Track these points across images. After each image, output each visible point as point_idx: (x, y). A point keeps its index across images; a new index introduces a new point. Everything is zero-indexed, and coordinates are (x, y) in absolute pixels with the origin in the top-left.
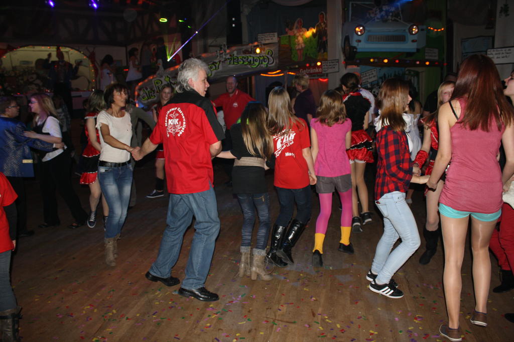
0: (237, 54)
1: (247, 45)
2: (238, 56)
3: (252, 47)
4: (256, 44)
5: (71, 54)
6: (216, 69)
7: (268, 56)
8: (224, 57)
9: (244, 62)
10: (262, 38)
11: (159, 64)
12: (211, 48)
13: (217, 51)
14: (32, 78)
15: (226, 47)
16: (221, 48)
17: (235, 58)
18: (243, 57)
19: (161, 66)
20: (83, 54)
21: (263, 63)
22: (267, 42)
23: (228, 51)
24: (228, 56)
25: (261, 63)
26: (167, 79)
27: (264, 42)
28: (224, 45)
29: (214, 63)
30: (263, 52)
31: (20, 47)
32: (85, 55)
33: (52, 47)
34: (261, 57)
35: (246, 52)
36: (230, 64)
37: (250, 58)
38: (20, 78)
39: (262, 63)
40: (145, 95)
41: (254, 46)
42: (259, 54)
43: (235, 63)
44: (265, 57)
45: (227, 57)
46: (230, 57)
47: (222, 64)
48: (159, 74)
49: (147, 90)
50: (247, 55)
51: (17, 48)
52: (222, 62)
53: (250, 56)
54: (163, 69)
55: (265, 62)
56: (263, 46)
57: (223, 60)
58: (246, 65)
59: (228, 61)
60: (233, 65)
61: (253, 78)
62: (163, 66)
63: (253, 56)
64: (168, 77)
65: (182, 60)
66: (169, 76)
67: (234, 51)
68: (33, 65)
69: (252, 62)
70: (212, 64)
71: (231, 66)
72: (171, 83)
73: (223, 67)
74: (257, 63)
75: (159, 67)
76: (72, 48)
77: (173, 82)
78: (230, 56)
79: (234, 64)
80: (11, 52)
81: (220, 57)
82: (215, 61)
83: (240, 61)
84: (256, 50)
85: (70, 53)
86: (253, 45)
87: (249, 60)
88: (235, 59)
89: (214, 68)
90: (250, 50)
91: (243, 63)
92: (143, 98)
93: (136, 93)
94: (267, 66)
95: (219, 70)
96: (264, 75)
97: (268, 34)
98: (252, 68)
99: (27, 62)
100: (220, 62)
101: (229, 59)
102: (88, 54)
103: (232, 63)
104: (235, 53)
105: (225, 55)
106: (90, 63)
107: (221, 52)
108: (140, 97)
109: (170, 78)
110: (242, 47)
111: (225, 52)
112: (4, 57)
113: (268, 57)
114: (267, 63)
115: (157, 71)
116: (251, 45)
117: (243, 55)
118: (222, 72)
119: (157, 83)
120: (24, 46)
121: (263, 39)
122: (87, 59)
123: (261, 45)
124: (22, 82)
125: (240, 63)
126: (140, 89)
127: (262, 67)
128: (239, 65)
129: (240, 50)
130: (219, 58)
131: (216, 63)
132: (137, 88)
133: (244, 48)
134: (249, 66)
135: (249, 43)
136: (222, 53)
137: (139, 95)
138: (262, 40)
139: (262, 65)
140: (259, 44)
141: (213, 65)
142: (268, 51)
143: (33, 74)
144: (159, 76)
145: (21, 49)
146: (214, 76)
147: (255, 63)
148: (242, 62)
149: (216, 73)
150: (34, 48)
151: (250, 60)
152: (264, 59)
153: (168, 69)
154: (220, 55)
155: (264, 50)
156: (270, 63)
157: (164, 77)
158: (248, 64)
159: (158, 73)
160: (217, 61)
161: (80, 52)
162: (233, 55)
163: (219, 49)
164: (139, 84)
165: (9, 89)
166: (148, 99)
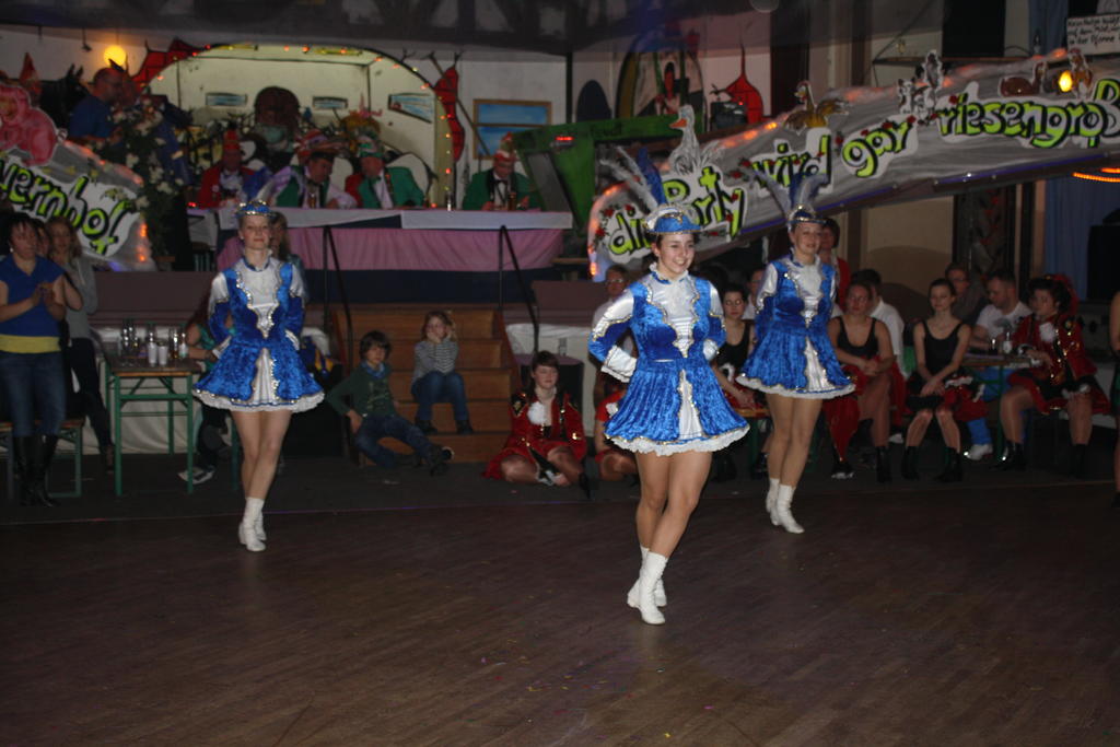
0: (981, 93)
1: (1024, 58)
2: (982, 102)
3: (1043, 69)
4: (1059, 54)
5: (379, 73)
6: (893, 149)
7: (1107, 105)
8: (929, 103)
9: (1004, 124)
10: (1083, 32)
11: (684, 123)
12: (879, 68)
13: (901, 82)
14: (243, 153)
15: (940, 64)
16: (919, 71)
17: (969, 108)
18: (1003, 107)
19: (688, 131)
20: (417, 74)
21: (1083, 130)
22: (1104, 48)
23: (943, 82)
24: (944, 103)
25: (1072, 129)
26: (709, 180)
27: (1089, 48)
28: (932, 59)
29: (887, 127)
30: (1082, 87)
31: (215, 46)
32: (425, 81)
33: (315, 48)
34: (1074, 107)
35: (1015, 86)
36: (949, 130)
37: (1029, 111)
38: (201, 151)
39: (1077, 132)
40: (624, 232)
41: (1051, 65)
42: (1070, 91)
43: (970, 130)
44: (1092, 109)
45: (937, 108)
46: (949, 106)
47: (919, 132)
48: (679, 158)
49: (632, 215)
50: (1021, 99)
51: (205, 49)
52: (921, 122)
53: (1031, 104)
54: (696, 143)
55: (1089, 126)
56: (1085, 64)
57: (923, 116)
58: (1011, 136)
59: (945, 119)
60: (964, 137)
61: (1041, 187)
62: (697, 128)
63: (1046, 102)
64: (711, 171)
65: (767, 111)
66: (716, 169)
67: (968, 81)
68: (249, 108)
69: (1038, 128)
70: (879, 130)
71: (953, 139)
72: (721, 194)
73: (921, 142)
74: (1057, 132)
75: (681, 133)
76: (383, 55)
77: (729, 191)
78: (954, 100)
79: (964, 131)
80: (181, 63)
81: (913, 103)
82: (891, 118)
83: (992, 123)
84: (1056, 79)
85: (373, 69)
86: (1045, 60)
87: (1025, 119)
88: (971, 113)
89: (887, 143)
90: (1032, 80)
91: (1002, 130)
92: (616, 243)
93: (594, 225)
94: (1097, 141)
95: (903, 153)
96: (1088, 177)
97: (1108, 17)
98: (1037, 147)
99: (229, 98)
100: (910, 121)
101: (946, 112)
102: (435, 77)
103: (960, 129)
104: (972, 90)
105: (932, 96)
106: (441, 109)
107: (918, 86)
108: (607, 239)
109: (718, 177)
110: (1000, 69)
111: (934, 85)
112: (161, 78)
113: (1101, 109)
114: (1097, 130)
115: (674, 148)
116: (1036, 60)
117: (1004, 100)
118: (914, 160)
119: (670, 190)
120: (226, 44)
121: (1089, 36)
122: (432, 94)
123: (1079, 61)
124: (206, 164)
125: (989, 128)
126: (607, 213)
127: (1079, 145)
128: (983, 135)
129: (995, 77)
130: (907, 106)
131: (896, 127)
132: (599, 205)
133: (1009, 71)
134: (1025, 143)
135: (1031, 54)
136: (921, 91)
137: (601, 233)
138: (1085, 41)
139: (1076, 140)
140: (1070, 57)
141: (884, 135)
142: (1106, 83)
143: (247, 137)
144: (678, 167)
145: (214, 52)
146: (886, 174)
147: (1050, 129)
148: (997, 125)
149: (891, 164)
150: (256, 48)
151: (1032, 120)
152: (1088, 114)
153: (713, 144)
154: (913, 96)
155: (1089, 83)
156: (1108, 132)
157: (697, 173)
158: (1019, 134)
159: (676, 153)
160: (899, 118)
161: (410, 69)
162: (966, 96)
163: (912, 71)
164: (608, 193)
165: (164, 187)
166: (635, 248)
